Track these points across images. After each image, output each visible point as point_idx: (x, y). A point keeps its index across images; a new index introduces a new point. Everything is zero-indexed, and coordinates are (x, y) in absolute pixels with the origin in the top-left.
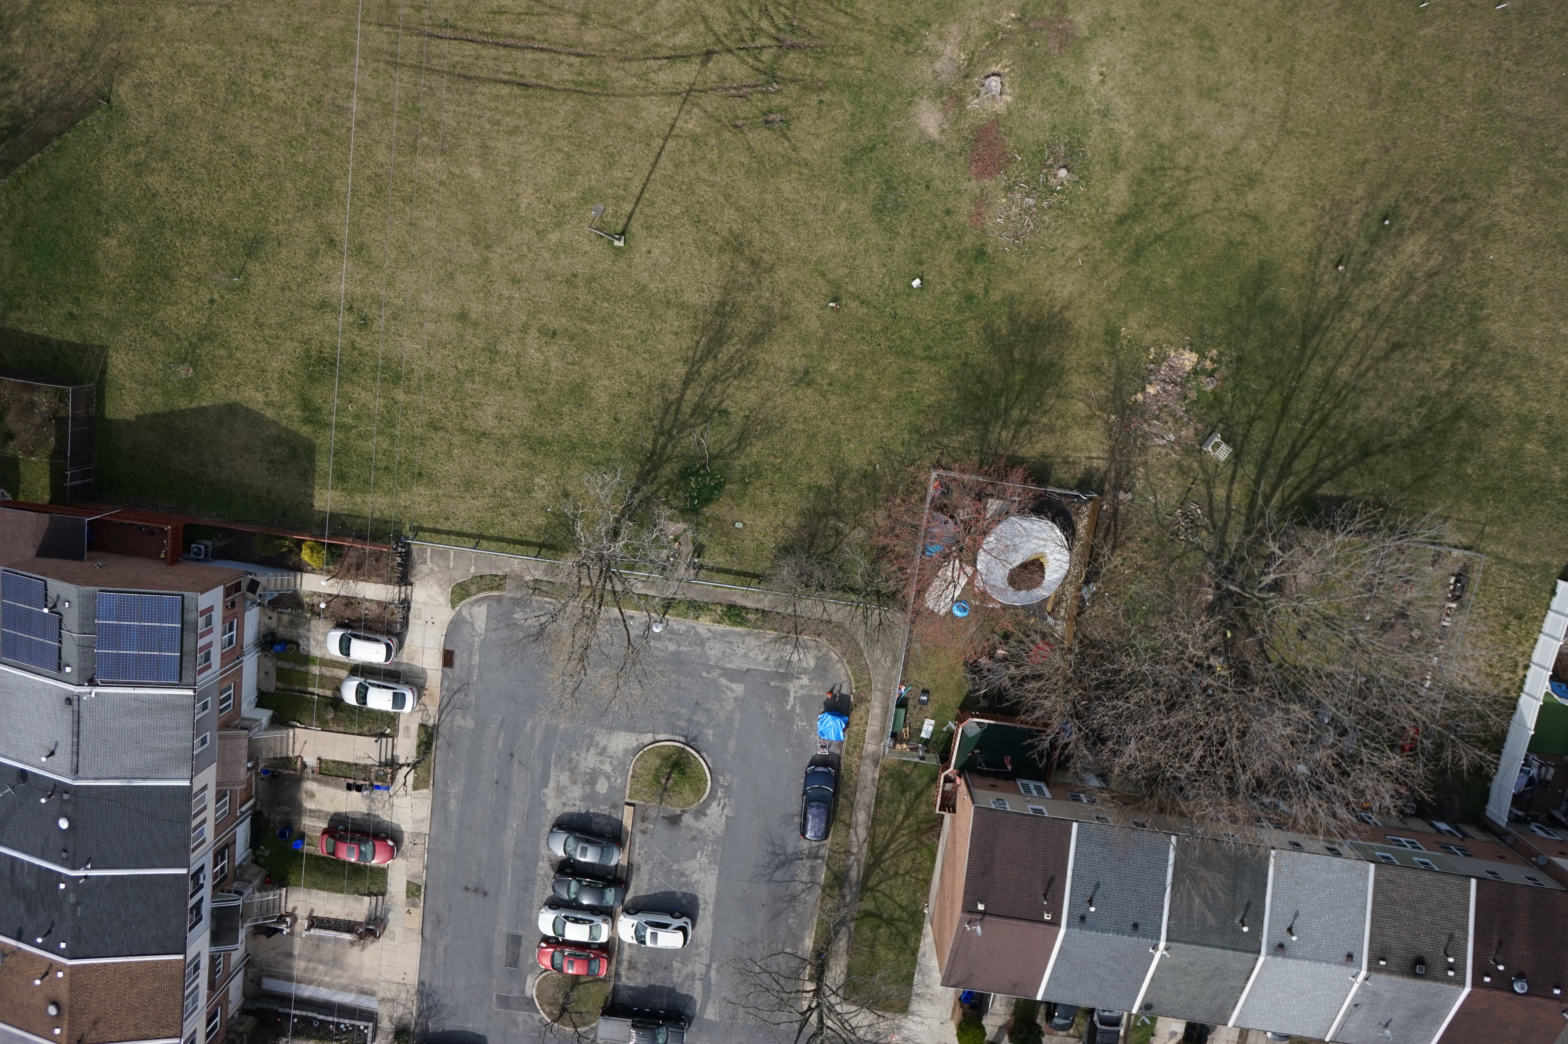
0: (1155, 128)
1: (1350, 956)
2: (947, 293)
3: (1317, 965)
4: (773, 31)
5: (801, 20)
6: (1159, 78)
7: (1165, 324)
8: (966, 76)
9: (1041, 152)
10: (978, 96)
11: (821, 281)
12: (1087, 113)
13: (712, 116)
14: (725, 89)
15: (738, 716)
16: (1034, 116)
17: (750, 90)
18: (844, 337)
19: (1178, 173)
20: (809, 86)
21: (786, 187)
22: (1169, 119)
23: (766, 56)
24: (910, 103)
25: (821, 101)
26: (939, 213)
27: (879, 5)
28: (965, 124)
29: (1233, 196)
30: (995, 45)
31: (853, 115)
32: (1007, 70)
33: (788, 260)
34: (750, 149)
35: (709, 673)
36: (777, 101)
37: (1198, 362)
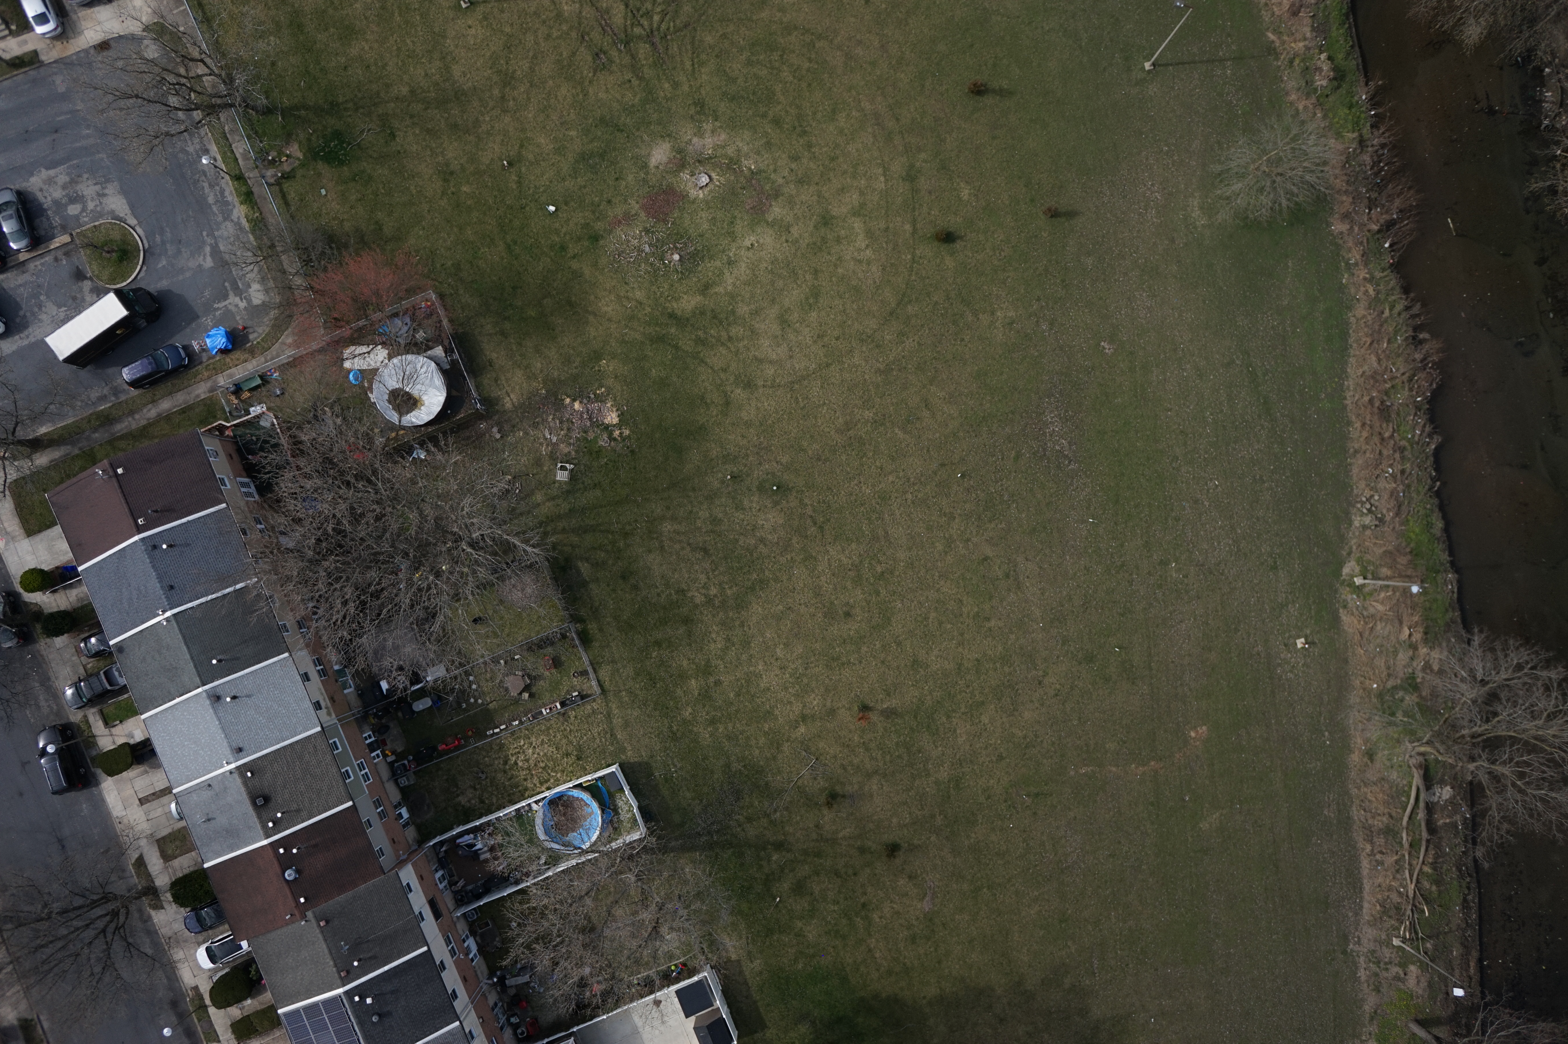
0: (742, 301)
1: (240, 750)
2: (557, 232)
3: (220, 731)
4: (655, 26)
5: (672, 40)
6: (773, 283)
7: (625, 388)
8: (699, 161)
9: (682, 237)
10: (692, 176)
11: (516, 148)
12: (724, 251)
13: (580, 18)
14: (602, 17)
16: (701, 218)
17: (610, 33)
18: (490, 184)
19: (724, 334)
20: (635, 67)
21: (563, 91)
22: (753, 307)
23: (637, 30)
24: (662, 137)
25: (630, 81)
26: (605, 196)
27: (710, 82)
28: (671, 179)
29: (732, 379)
30: (729, 167)
31: (633, 106)
32: (718, 183)
33: (518, 119)
34: (574, 54)
35: (208, 236)
36: (614, 53)
37: (614, 426)
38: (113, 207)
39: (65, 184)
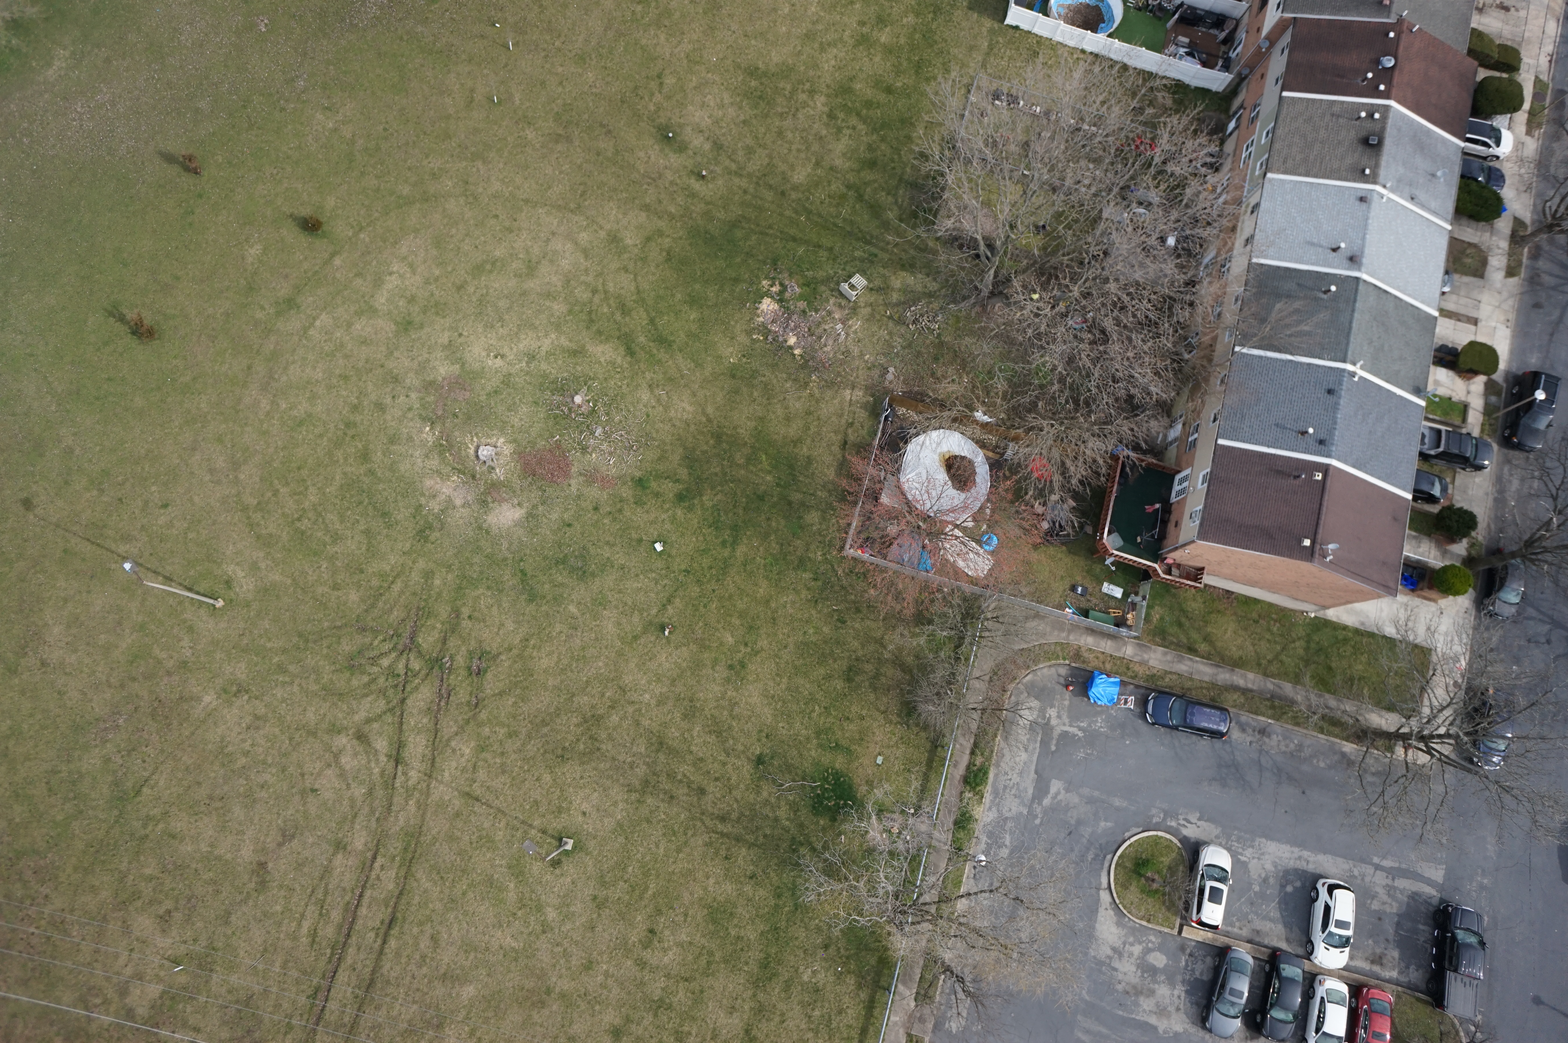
0: (552, 315)
1: (1362, 199)
2: (673, 519)
3: (1370, 227)
4: (394, 655)
5: (390, 626)
6: (509, 309)
7: (732, 323)
8: (474, 477)
9: (556, 417)
10: (493, 468)
11: (642, 641)
12: (527, 373)
13: (462, 727)
14: (439, 710)
15: (1086, 791)
16: (521, 419)
17: (445, 685)
18: (701, 624)
19: (596, 299)
20: (453, 627)
21: (545, 663)
22: (548, 303)
23: (416, 665)
24: (487, 532)
25: (470, 617)
26: (595, 517)
27: (392, 550)
28: (516, 483)
29: (626, 256)
30: (451, 446)
31: (488, 588)
32: (475, 439)
33: (616, 671)
34: (501, 694)
35: (1036, 817)
36: (460, 660)
37: (772, 297)
38: (1114, 929)
39: (1148, 996)
